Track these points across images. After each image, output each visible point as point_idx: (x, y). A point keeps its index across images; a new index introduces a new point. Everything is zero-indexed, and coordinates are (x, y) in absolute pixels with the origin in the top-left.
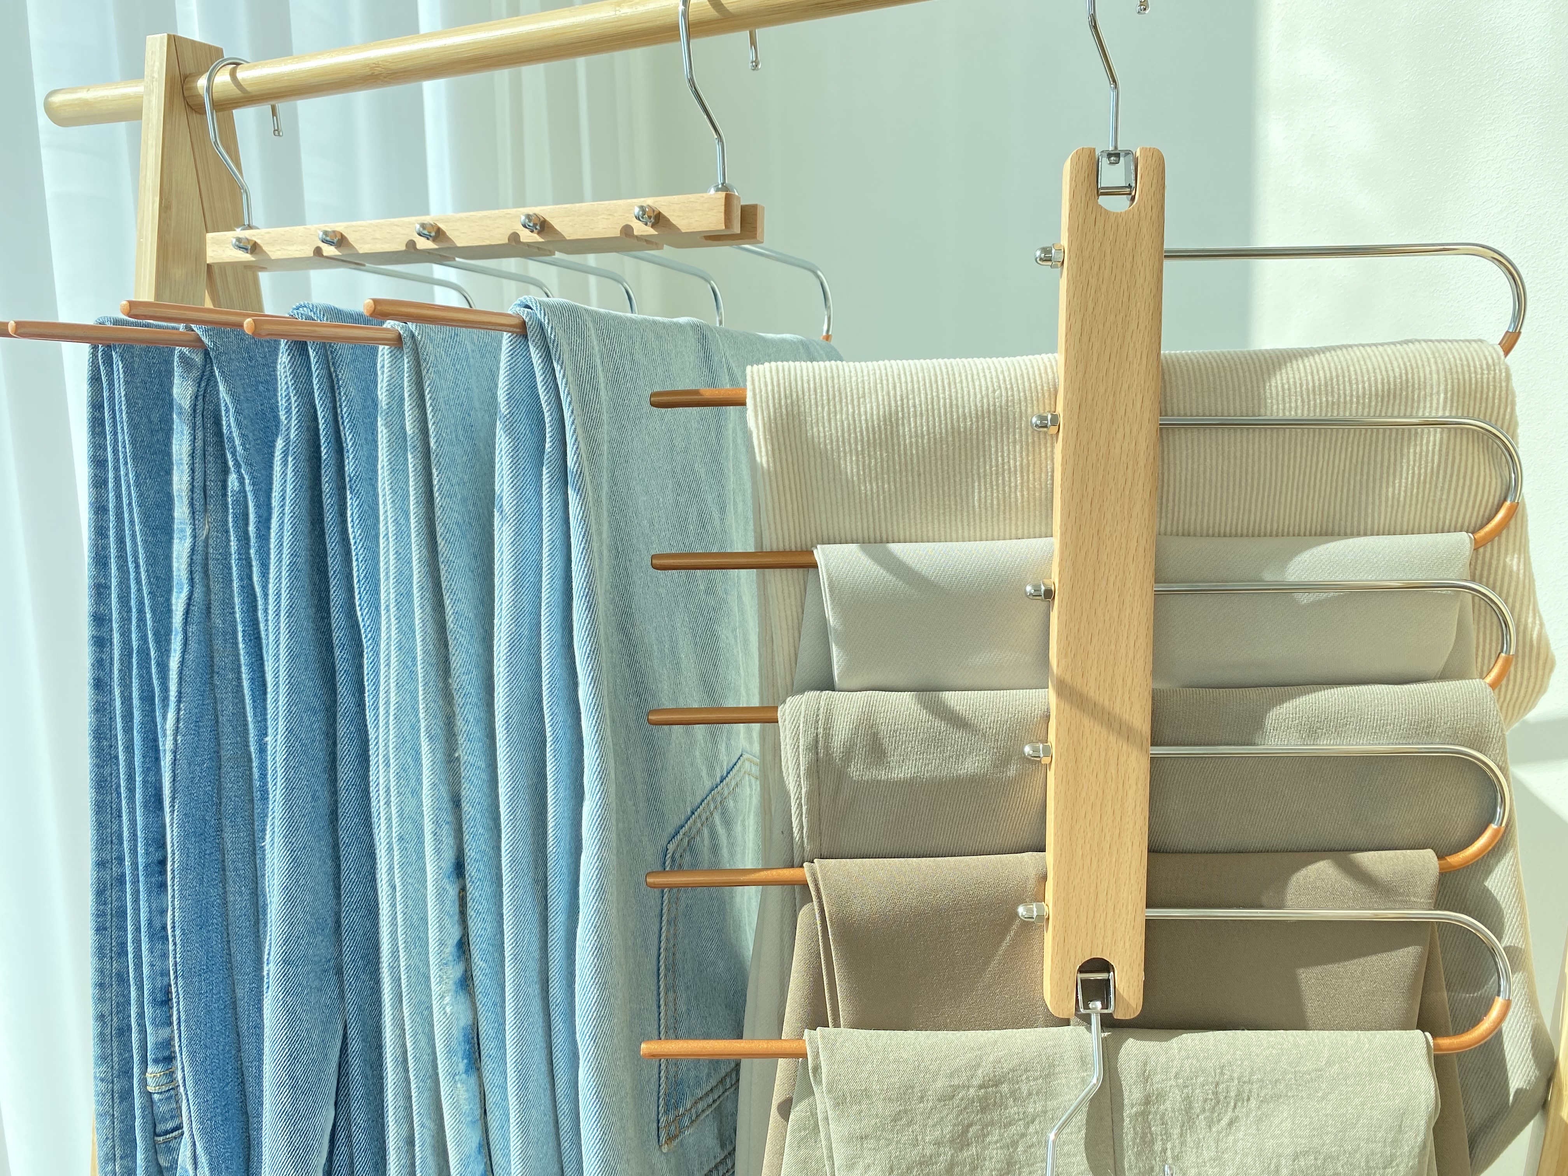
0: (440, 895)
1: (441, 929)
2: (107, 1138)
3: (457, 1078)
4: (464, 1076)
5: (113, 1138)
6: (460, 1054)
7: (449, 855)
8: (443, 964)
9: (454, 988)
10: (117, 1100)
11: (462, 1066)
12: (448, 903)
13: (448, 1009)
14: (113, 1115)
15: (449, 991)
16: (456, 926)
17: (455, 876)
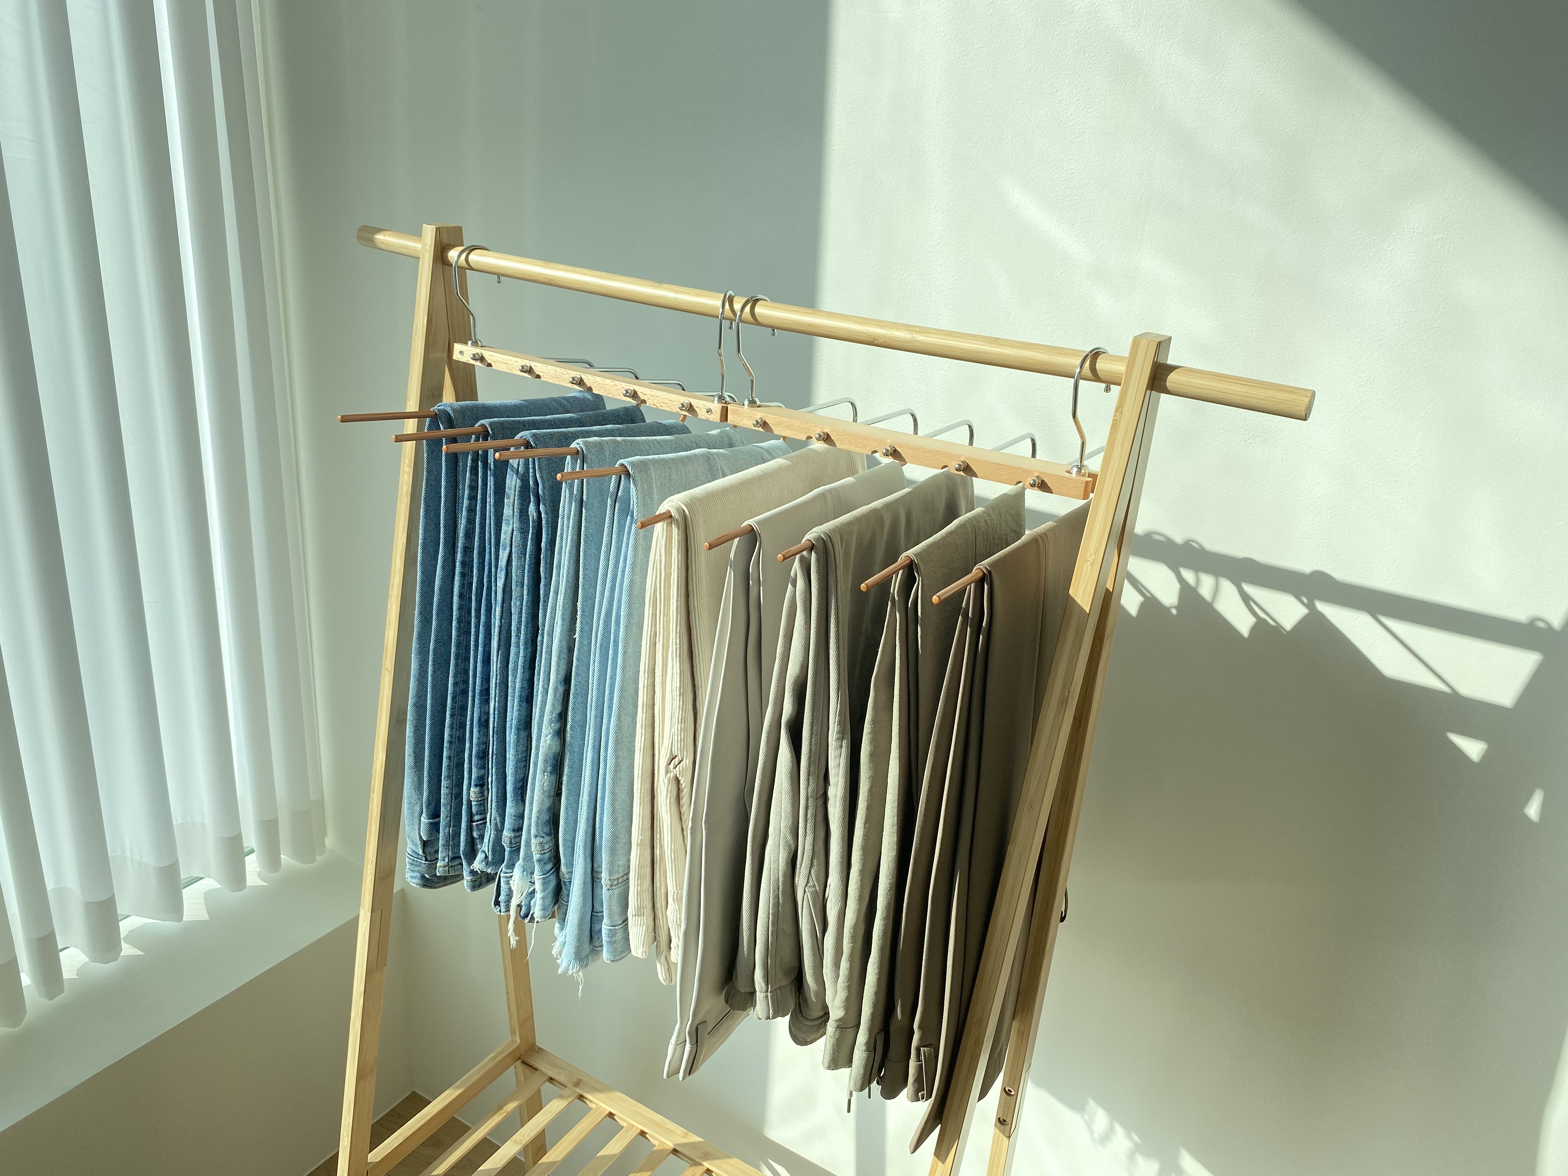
0: (556, 690)
1: (553, 705)
2: (448, 816)
3: (545, 774)
4: (549, 774)
5: (450, 816)
6: (549, 764)
7: (562, 673)
8: (551, 722)
9: (553, 733)
10: (453, 798)
11: (549, 769)
12: (558, 695)
13: (548, 742)
14: (451, 805)
15: (550, 734)
16: (560, 706)
17: (563, 683)
